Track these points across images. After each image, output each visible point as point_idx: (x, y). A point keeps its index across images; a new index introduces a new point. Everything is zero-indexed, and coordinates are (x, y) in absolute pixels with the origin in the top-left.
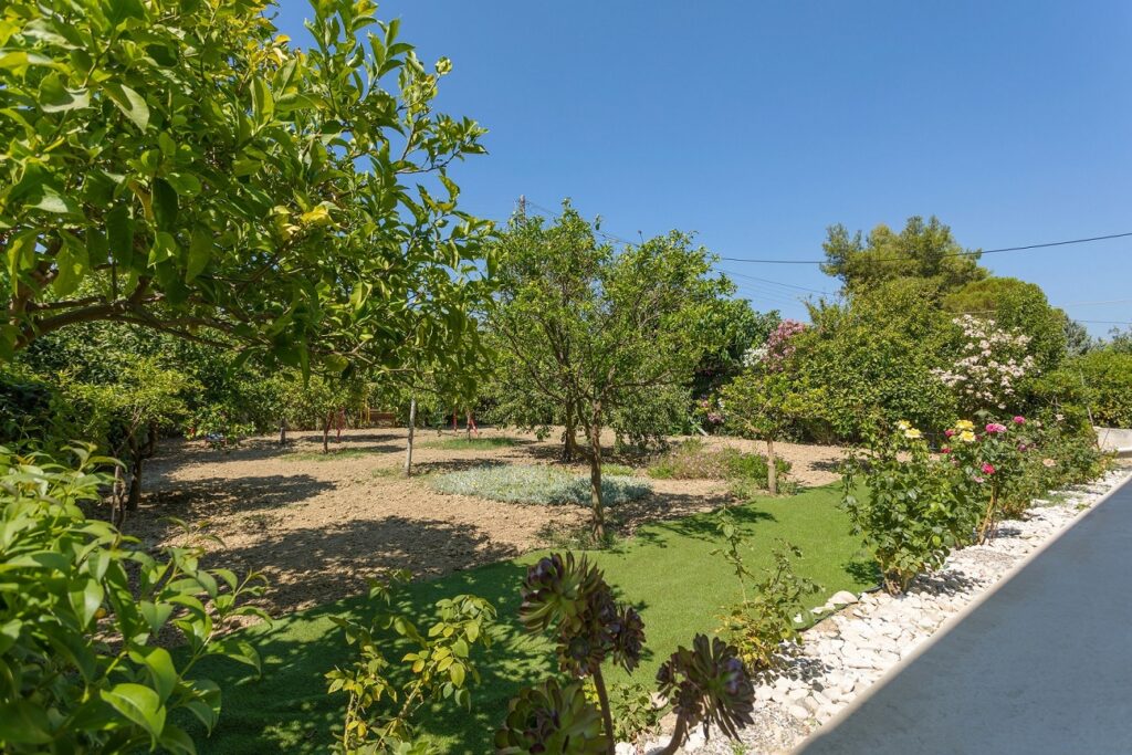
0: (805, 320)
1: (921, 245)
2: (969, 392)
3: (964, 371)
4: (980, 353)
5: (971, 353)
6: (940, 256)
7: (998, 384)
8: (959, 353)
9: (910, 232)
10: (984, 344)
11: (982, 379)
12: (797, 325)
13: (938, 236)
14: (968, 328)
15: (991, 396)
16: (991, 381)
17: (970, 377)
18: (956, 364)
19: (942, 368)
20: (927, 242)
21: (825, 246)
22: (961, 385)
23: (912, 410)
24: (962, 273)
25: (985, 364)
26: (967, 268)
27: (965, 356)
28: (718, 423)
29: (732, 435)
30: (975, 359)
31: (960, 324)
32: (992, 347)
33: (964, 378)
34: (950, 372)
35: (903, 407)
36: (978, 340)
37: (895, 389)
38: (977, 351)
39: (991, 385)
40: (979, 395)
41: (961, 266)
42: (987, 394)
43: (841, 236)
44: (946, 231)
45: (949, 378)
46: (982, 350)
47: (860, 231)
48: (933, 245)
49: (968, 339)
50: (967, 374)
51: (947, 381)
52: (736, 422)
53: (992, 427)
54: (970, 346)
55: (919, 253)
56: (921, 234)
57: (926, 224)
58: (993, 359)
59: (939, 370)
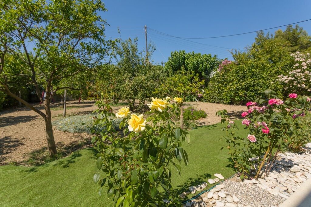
0: (232, 60)
1: (291, 35)
2: (295, 84)
3: (293, 76)
4: (301, 68)
5: (297, 68)
6: (297, 39)
7: (309, 81)
8: (292, 69)
9: (287, 31)
10: (304, 64)
11: (301, 79)
12: (229, 62)
13: (298, 32)
14: (297, 57)
15: (304, 86)
16: (305, 80)
17: (296, 78)
18: (290, 73)
19: (284, 75)
20: (294, 33)
21: (256, 39)
22: (291, 82)
23: (259, 92)
24: (306, 45)
25: (303, 72)
26: (308, 43)
27: (295, 69)
28: (202, 97)
29: (206, 101)
30: (299, 70)
31: (294, 56)
32: (307, 65)
33: (293, 79)
34: (287, 76)
35: (256, 91)
36: (301, 62)
37: (252, 83)
38: (300, 67)
39: (305, 81)
40: (299, 85)
41: (306, 42)
42: (303, 85)
43: (262, 35)
44: (301, 29)
45: (286, 79)
46: (303, 66)
47: (269, 32)
48: (296, 35)
49: (297, 62)
50: (295, 77)
51: (285, 80)
52: (207, 97)
53: (272, 101)
54: (297, 65)
55: (290, 38)
56: (291, 32)
57: (294, 27)
58: (308, 70)
59: (282, 76)
